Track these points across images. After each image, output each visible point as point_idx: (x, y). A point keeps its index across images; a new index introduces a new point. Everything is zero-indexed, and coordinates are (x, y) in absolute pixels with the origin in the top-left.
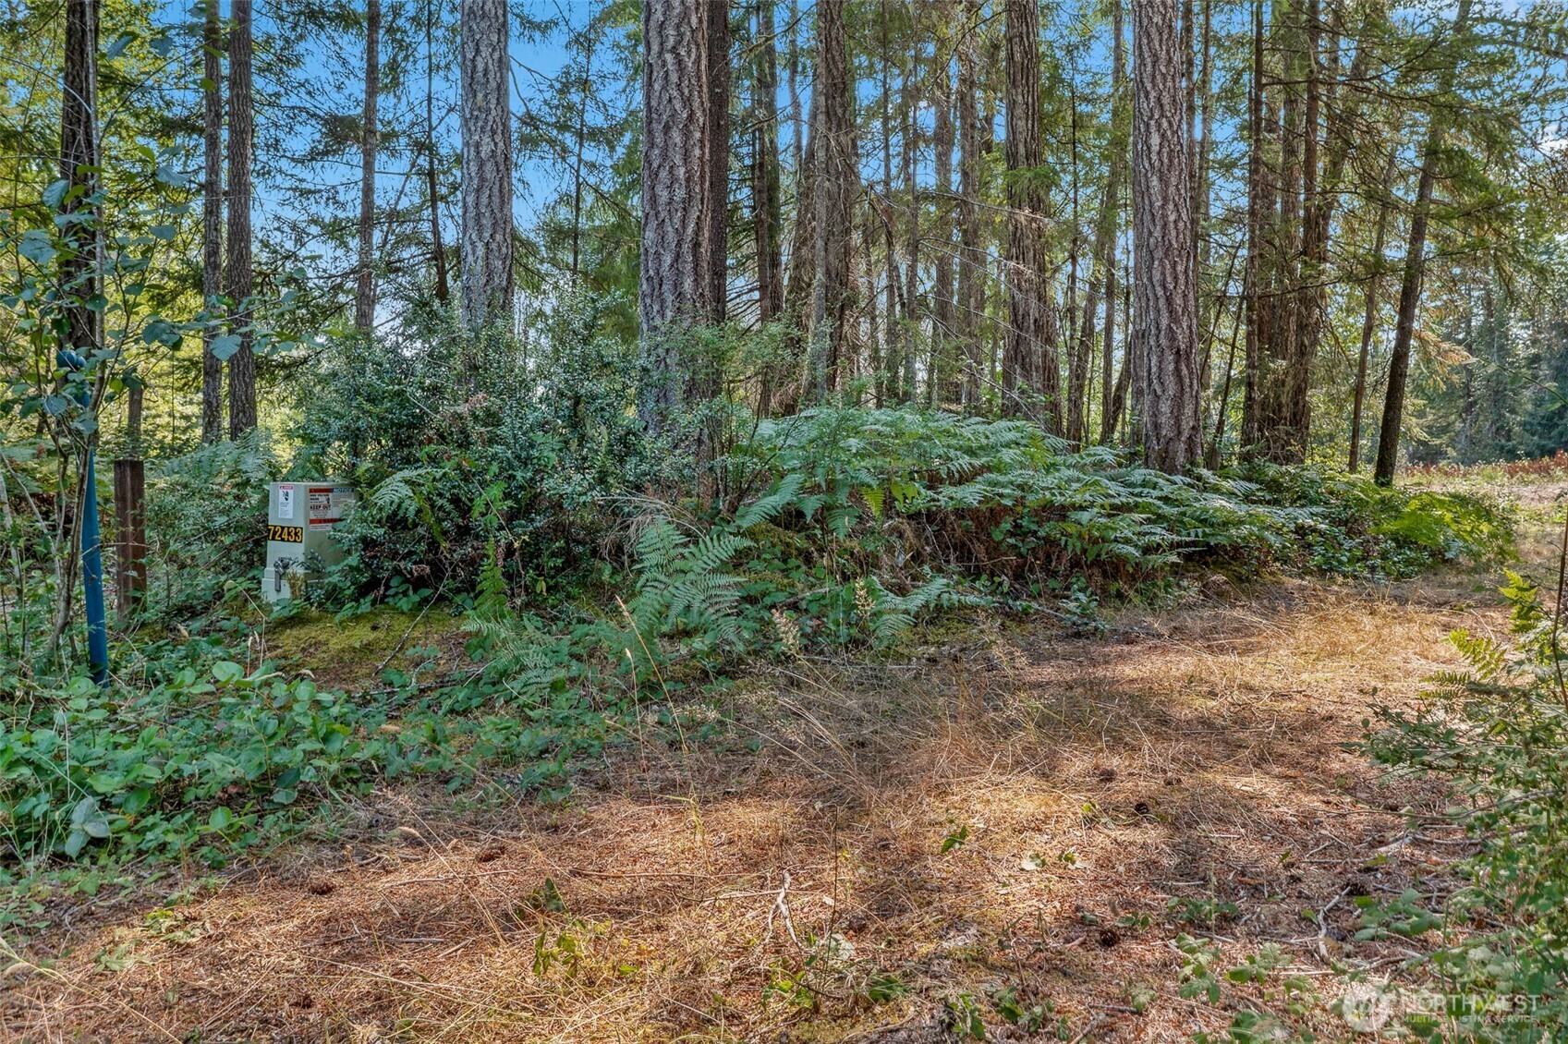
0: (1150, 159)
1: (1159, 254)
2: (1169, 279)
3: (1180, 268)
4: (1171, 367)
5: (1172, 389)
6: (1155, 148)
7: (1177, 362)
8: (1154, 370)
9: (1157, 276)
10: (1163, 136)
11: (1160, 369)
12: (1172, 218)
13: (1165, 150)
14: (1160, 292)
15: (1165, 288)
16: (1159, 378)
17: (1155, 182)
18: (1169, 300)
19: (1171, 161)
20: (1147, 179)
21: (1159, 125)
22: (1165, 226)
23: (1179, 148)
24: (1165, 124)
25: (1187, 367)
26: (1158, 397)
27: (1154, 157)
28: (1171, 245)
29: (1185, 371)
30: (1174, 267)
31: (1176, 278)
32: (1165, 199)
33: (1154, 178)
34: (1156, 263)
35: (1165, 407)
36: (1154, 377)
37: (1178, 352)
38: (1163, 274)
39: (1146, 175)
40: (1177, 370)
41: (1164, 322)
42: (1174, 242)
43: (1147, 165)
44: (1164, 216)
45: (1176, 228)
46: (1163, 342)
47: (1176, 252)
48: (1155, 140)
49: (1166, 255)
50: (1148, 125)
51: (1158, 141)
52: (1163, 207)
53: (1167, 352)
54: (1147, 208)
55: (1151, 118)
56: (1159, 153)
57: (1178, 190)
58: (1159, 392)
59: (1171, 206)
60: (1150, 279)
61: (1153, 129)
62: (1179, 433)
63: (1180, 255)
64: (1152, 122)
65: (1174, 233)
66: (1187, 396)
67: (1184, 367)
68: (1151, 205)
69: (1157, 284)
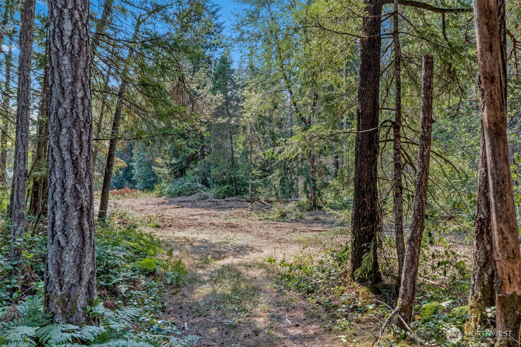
0: (62, 41)
1: (67, 123)
2: (76, 146)
3: (84, 138)
4: (75, 222)
5: (75, 240)
6: (68, 33)
7: (80, 218)
8: (58, 223)
9: (64, 142)
10: (75, 25)
11: (65, 223)
12: (80, 95)
13: (76, 37)
14: (67, 156)
15: (71, 153)
16: (63, 231)
17: (66, 61)
18: (75, 164)
19: (80, 48)
20: (58, 57)
21: (72, 16)
22: (74, 100)
23: (86, 39)
24: (77, 16)
25: (88, 221)
26: (62, 248)
27: (66, 40)
28: (78, 117)
29: (86, 225)
30: (80, 136)
31: (81, 146)
32: (75, 77)
33: (66, 58)
34: (64, 130)
35: (68, 258)
36: (58, 229)
37: (82, 208)
38: (71, 141)
39: (57, 53)
40: (80, 224)
41: (70, 182)
42: (80, 115)
43: (59, 46)
44: (73, 92)
45: (83, 103)
46: (69, 199)
47: (82, 124)
48: (68, 26)
49: (74, 126)
50: (61, 12)
51: (70, 28)
52: (73, 84)
53: (72, 209)
54: (57, 81)
55: (65, 6)
56: (71, 37)
57: (86, 73)
58: (63, 243)
59: (79, 85)
60: (58, 143)
61: (66, 17)
62: (81, 279)
63: (85, 127)
64: (66, 11)
65: (81, 108)
66: (87, 247)
67: (86, 222)
68: (61, 79)
69: (64, 149)
